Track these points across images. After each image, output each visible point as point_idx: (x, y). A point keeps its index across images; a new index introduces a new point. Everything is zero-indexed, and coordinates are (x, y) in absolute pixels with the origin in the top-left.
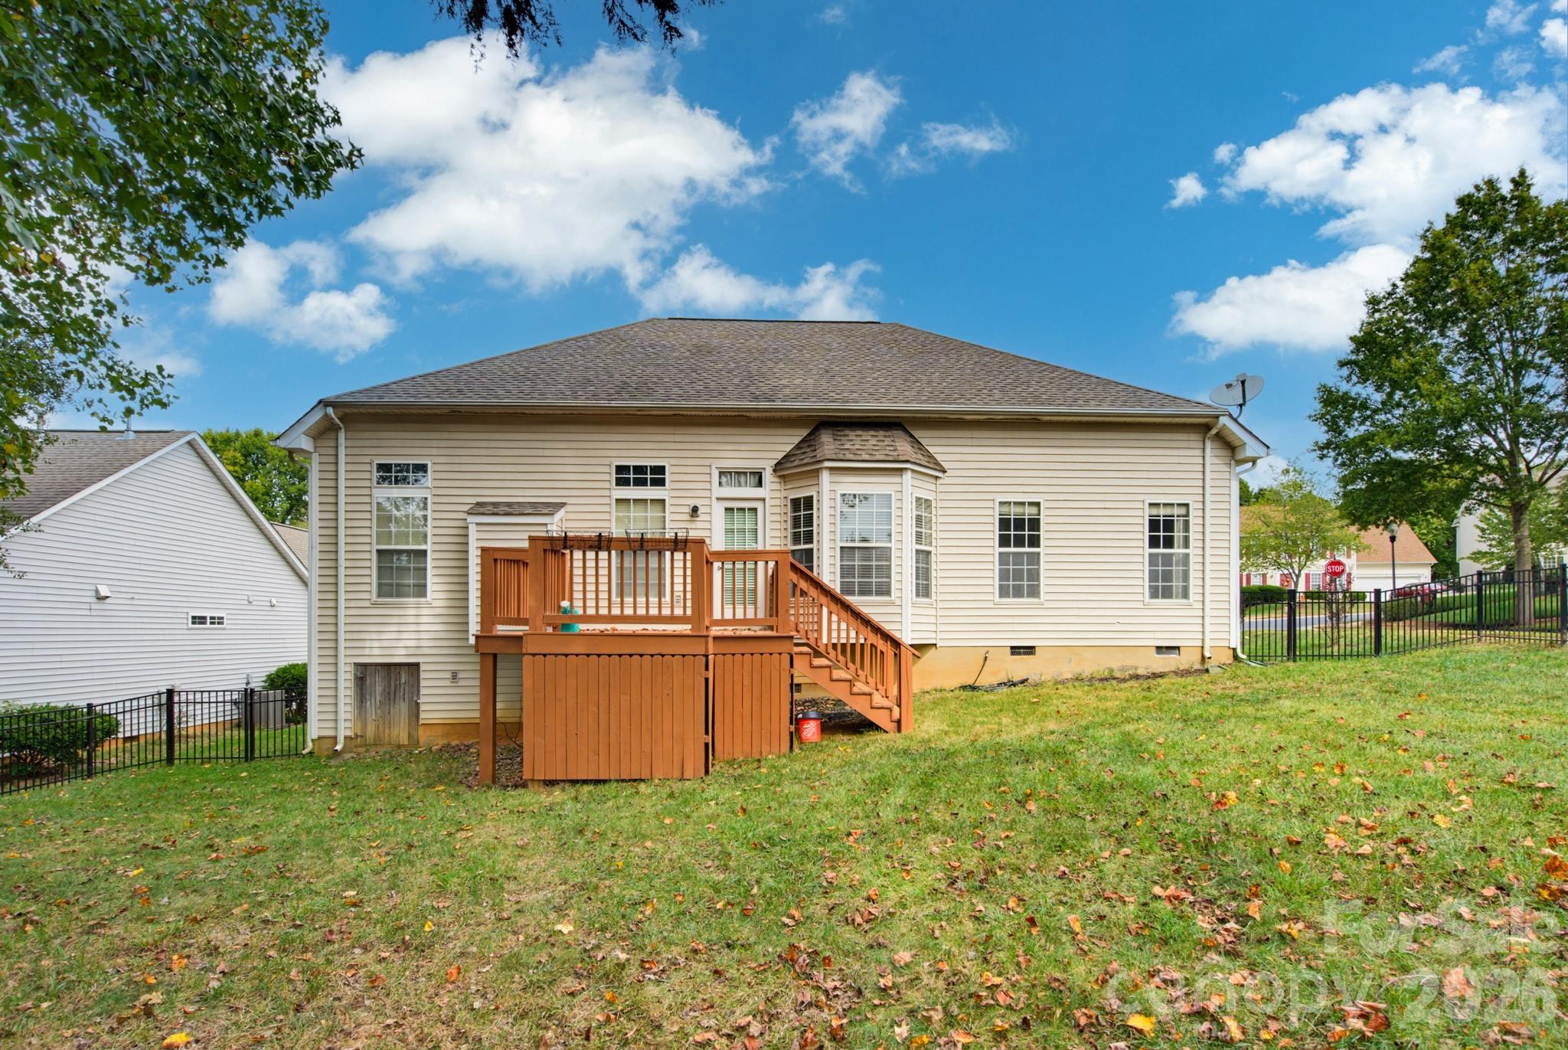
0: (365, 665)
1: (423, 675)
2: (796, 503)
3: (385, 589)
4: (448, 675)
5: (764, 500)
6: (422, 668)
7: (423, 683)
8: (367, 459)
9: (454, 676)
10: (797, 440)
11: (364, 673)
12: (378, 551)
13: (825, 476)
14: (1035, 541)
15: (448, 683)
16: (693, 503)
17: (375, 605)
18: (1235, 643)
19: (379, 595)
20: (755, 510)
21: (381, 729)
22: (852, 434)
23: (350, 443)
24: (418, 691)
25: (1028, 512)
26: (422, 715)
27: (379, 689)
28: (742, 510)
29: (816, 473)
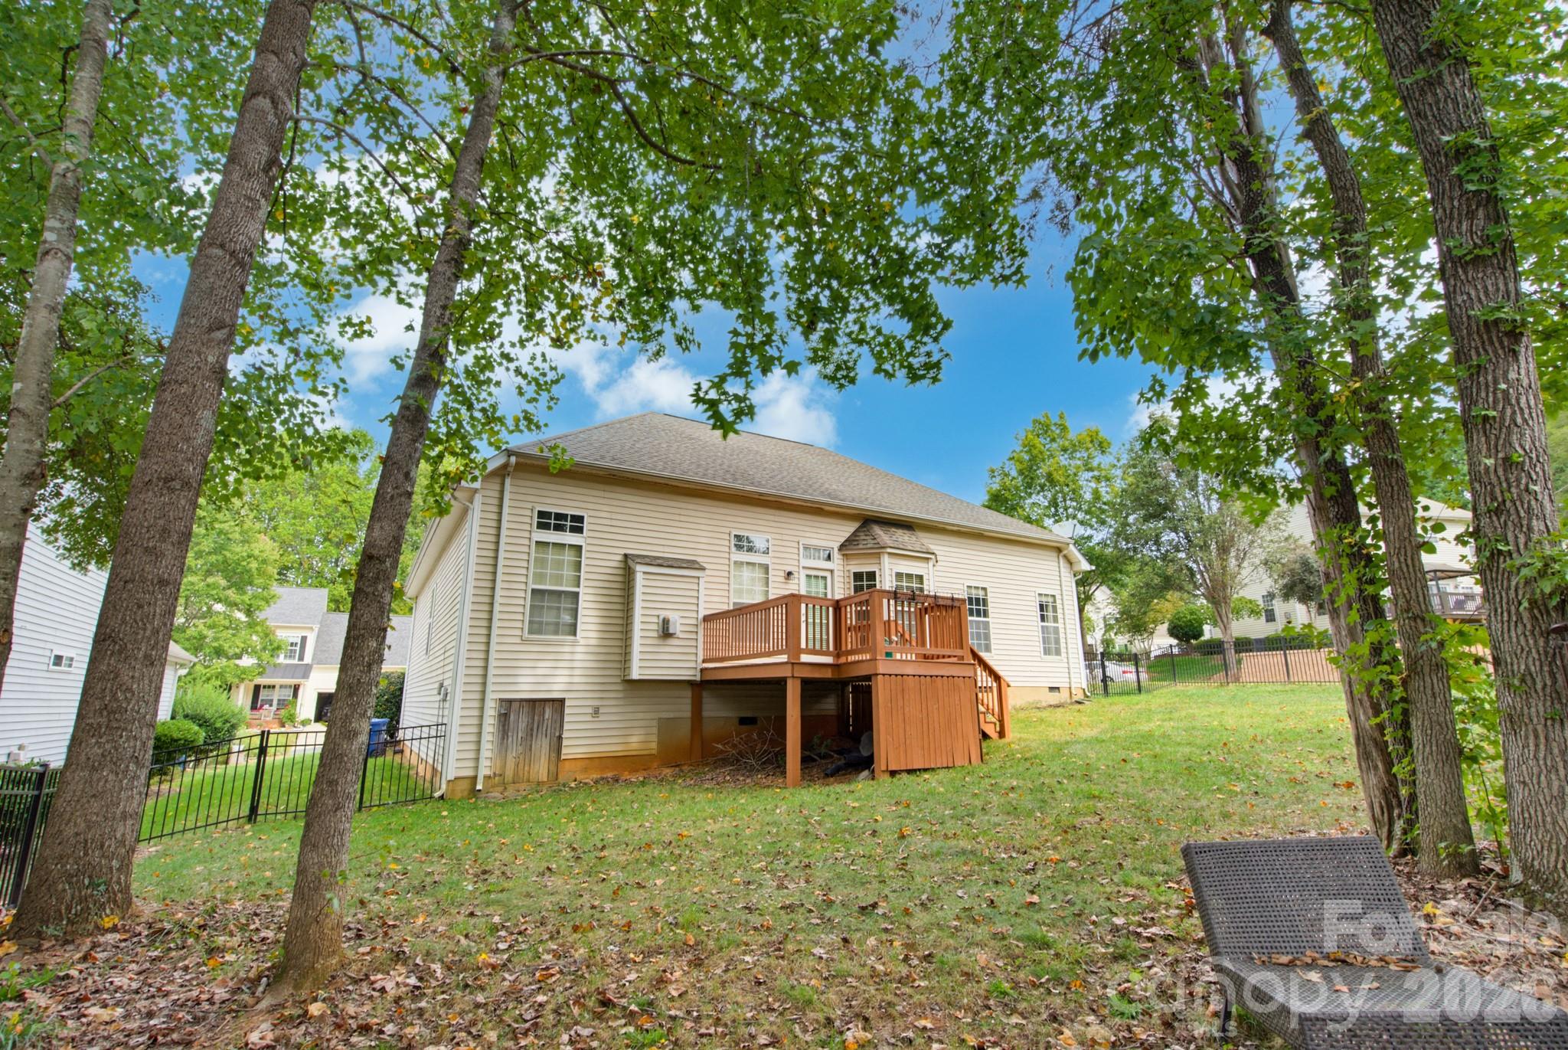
0: (510, 701)
1: (567, 711)
2: (858, 576)
3: (536, 626)
4: (590, 710)
5: (832, 571)
6: (567, 703)
7: (566, 719)
8: (529, 506)
9: (596, 711)
10: (852, 530)
11: (508, 708)
12: (533, 590)
13: (886, 559)
14: (986, 614)
15: (589, 718)
16: (789, 569)
17: (524, 641)
18: (1084, 686)
19: (530, 632)
20: (825, 578)
21: (521, 766)
22: (900, 532)
23: (515, 489)
24: (562, 726)
25: (981, 594)
26: (564, 751)
27: (522, 725)
28: (816, 577)
29: (878, 555)
